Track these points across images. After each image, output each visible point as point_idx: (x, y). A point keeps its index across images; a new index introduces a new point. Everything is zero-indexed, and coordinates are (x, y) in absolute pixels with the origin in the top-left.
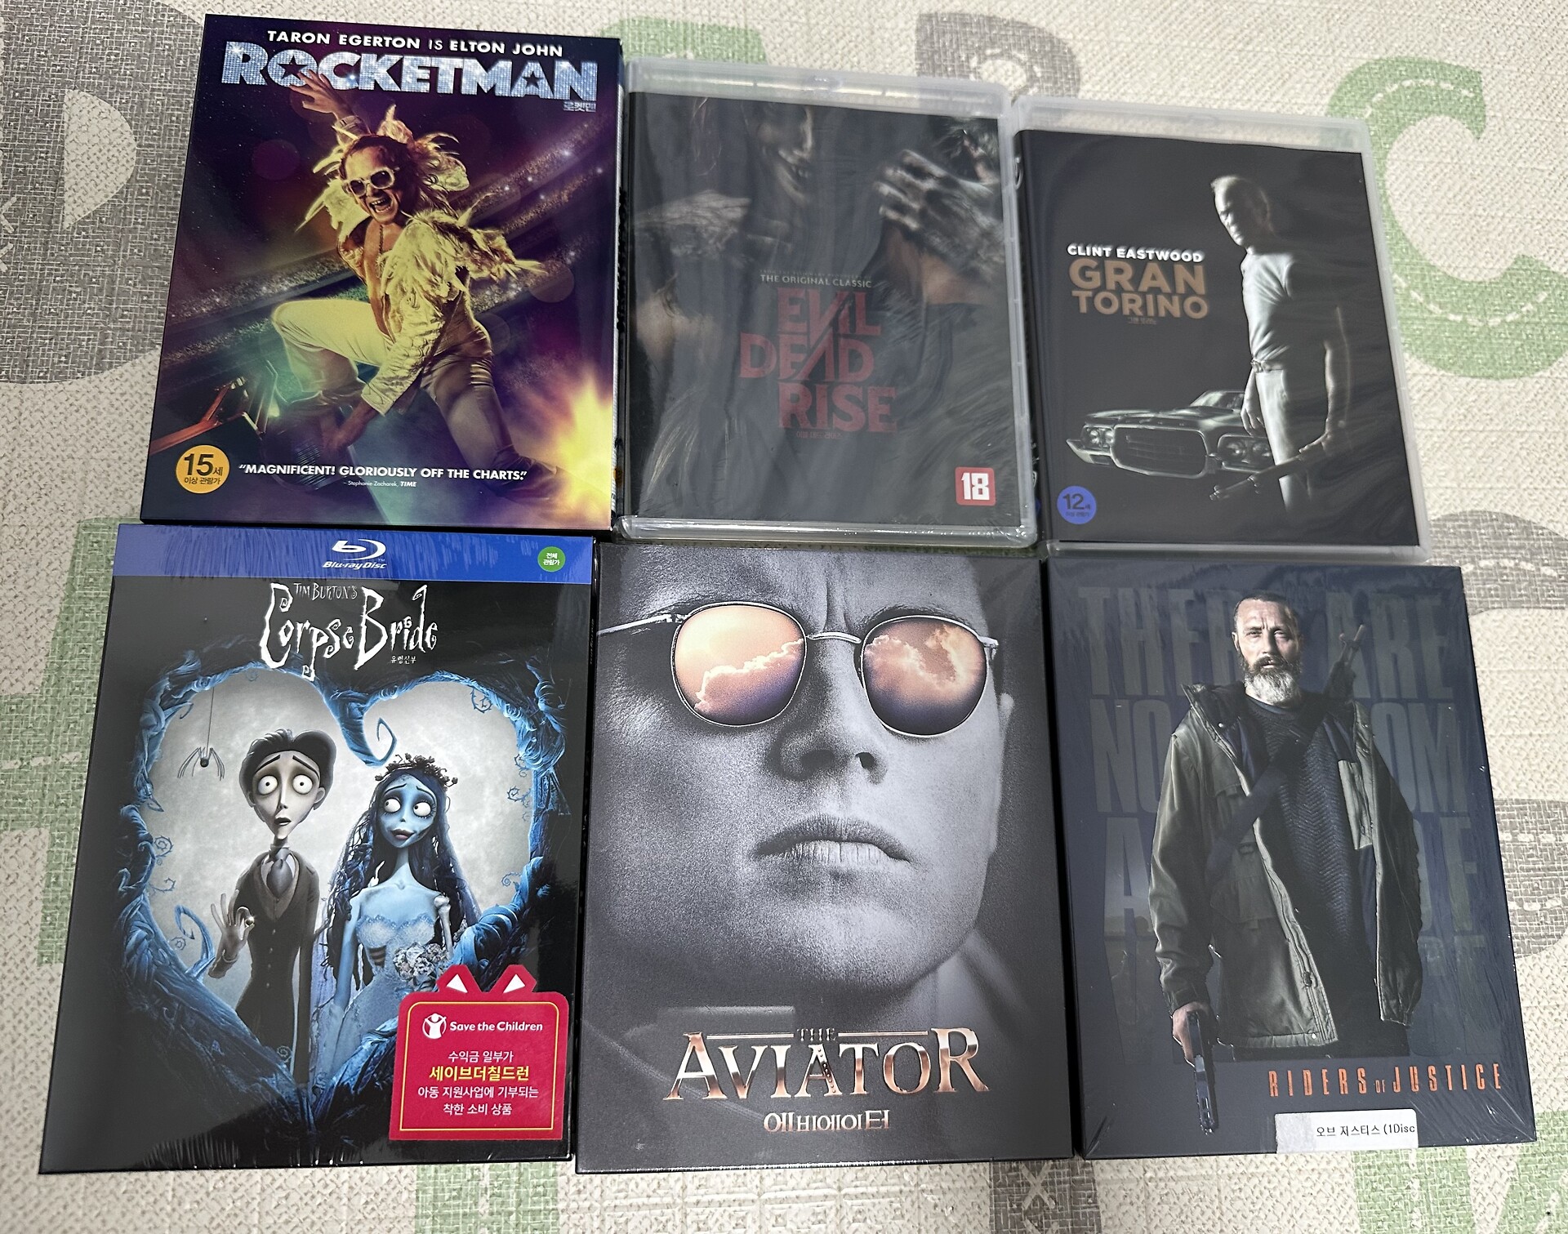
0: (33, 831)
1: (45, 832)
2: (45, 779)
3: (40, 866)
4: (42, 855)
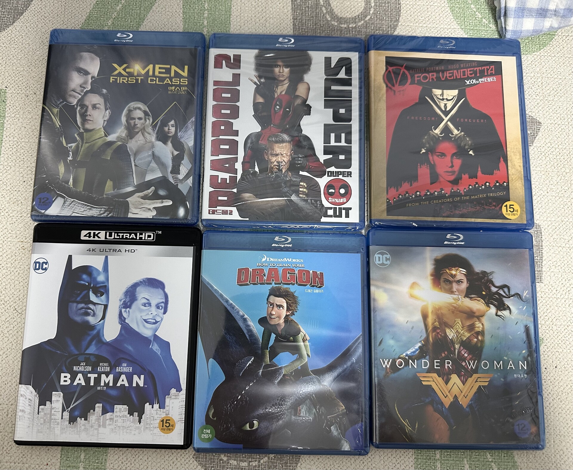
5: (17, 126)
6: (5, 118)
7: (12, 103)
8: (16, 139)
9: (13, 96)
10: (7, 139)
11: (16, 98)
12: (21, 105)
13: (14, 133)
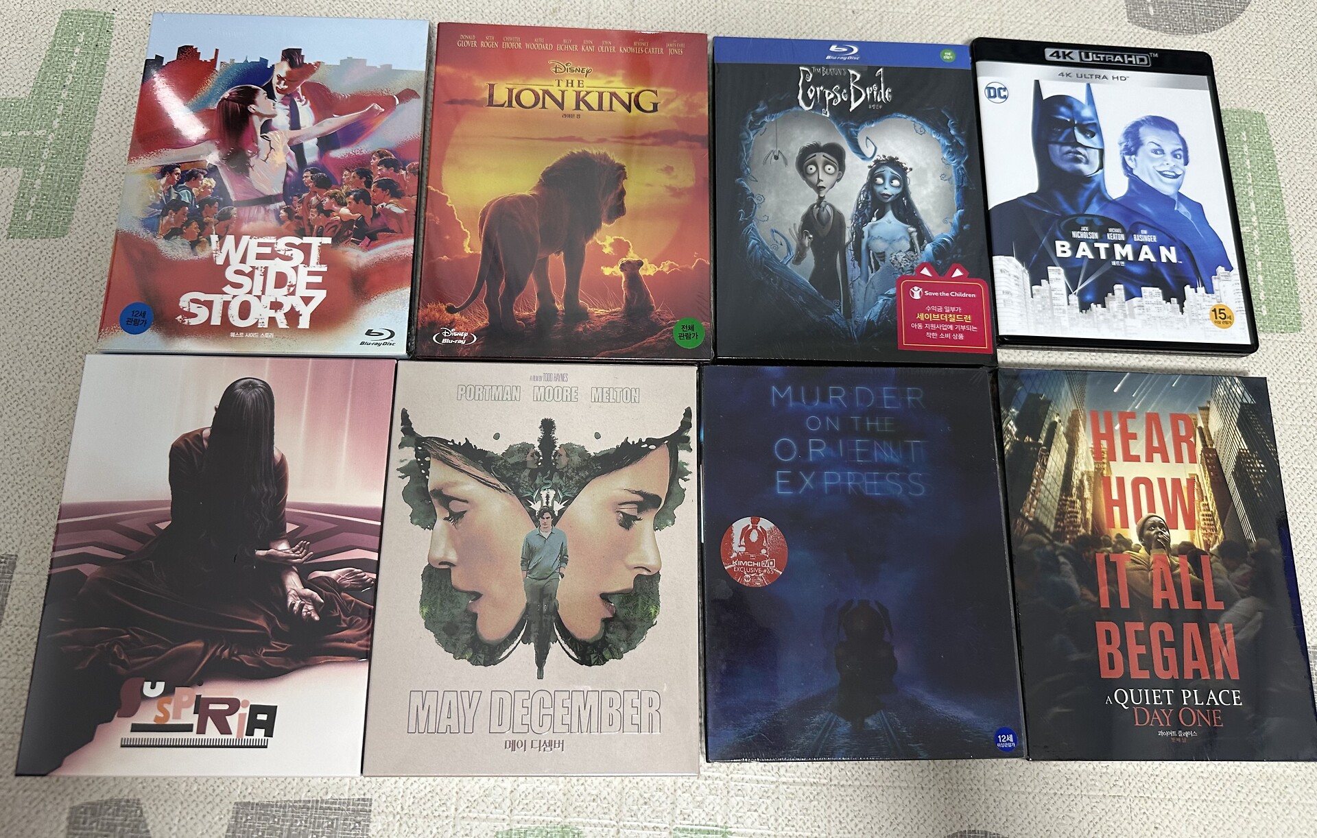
0: (15, 169)
1: (21, 170)
2: (24, 143)
3: (15, 187)
4: (18, 182)
5: (129, 70)
6: (109, 58)
7: (122, 34)
8: (124, 91)
9: (125, 24)
10: (109, 90)
11: (130, 27)
12: (138, 38)
13: (122, 81)
